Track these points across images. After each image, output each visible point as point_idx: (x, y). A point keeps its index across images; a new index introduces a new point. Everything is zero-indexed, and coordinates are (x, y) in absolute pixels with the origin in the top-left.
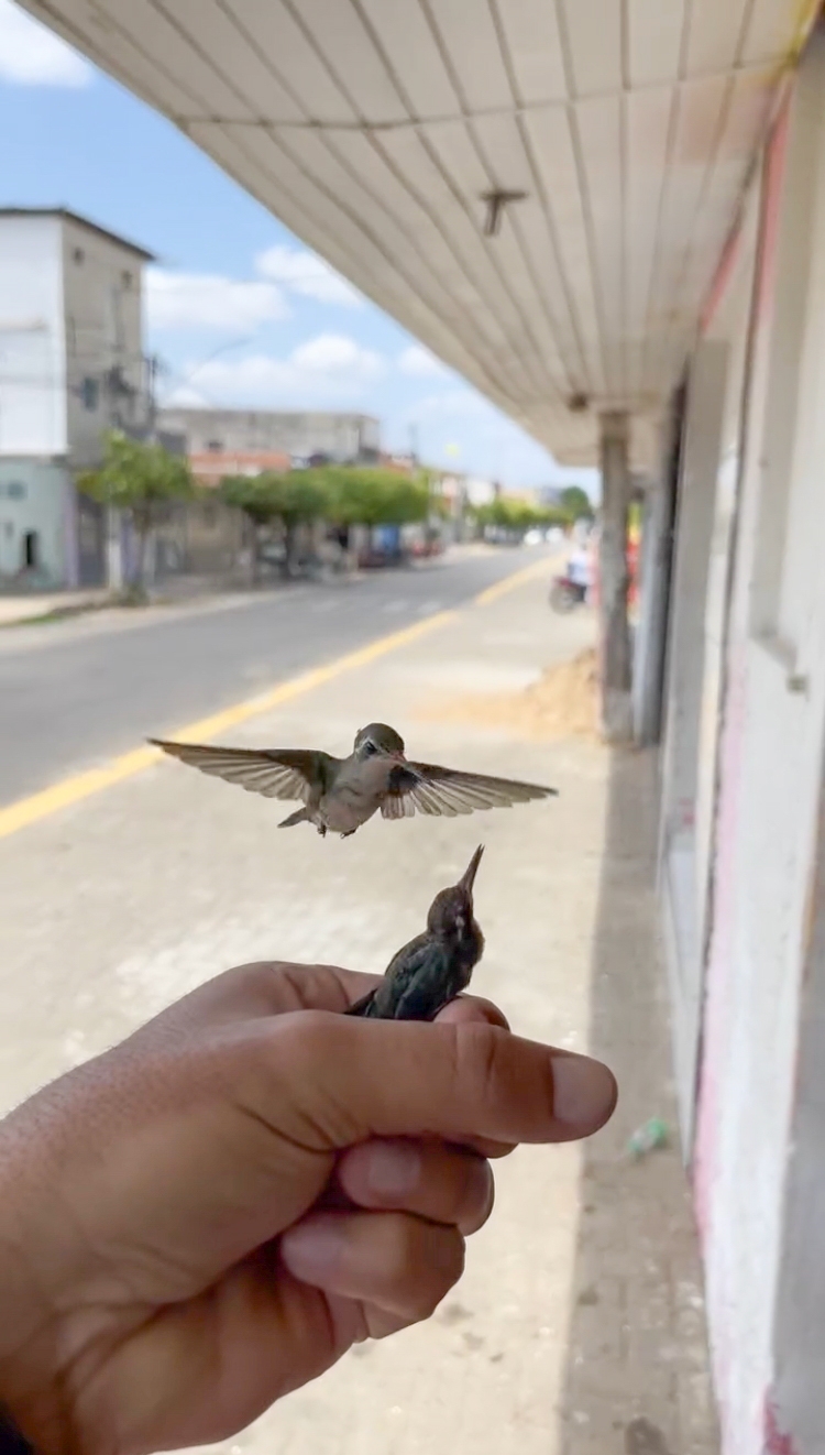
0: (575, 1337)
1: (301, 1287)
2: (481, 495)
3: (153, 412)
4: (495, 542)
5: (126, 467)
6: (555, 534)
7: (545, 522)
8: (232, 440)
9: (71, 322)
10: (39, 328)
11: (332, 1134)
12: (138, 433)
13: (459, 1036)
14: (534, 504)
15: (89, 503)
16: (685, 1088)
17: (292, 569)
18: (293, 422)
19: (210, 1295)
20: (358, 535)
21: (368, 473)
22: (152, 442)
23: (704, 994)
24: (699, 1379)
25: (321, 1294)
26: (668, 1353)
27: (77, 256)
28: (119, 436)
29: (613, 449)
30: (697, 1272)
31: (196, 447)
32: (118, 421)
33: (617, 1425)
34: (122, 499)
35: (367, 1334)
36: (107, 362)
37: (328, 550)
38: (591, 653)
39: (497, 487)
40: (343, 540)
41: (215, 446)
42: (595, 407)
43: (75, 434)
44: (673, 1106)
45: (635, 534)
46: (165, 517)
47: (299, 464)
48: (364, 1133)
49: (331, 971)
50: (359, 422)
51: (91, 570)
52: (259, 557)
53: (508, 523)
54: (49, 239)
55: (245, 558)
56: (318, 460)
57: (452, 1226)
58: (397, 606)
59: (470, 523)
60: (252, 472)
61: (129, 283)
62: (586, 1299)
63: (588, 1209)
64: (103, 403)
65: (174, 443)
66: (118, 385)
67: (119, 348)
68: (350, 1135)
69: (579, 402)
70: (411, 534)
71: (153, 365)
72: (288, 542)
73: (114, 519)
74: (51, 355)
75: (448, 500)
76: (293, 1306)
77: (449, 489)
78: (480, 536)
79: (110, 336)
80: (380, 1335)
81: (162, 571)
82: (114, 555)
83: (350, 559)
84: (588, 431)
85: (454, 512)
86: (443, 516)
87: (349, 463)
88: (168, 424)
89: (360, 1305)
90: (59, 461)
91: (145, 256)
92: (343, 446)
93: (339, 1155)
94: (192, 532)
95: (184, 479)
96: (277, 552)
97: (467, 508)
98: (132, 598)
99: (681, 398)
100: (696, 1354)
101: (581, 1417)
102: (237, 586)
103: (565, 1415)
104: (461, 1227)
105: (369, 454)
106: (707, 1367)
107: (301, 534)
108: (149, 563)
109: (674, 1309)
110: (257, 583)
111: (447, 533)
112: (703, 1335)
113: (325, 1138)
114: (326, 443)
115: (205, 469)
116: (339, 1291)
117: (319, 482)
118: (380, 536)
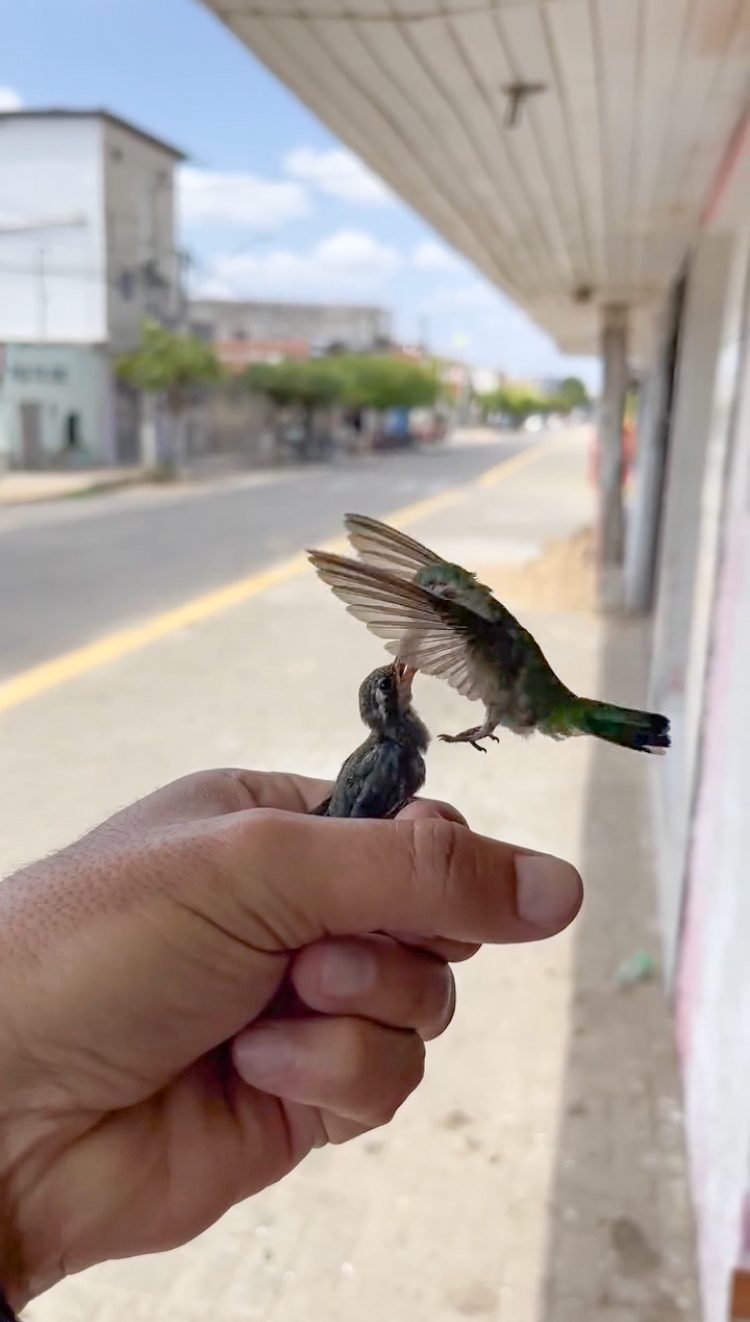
0: (565, 1143)
1: (256, 1095)
2: (486, 384)
3: (185, 304)
4: (497, 427)
5: (162, 355)
6: (555, 422)
7: (545, 410)
8: (256, 329)
9: (111, 218)
10: (80, 223)
11: (284, 935)
12: (170, 323)
13: (416, 833)
14: (536, 393)
15: (125, 386)
16: (668, 926)
17: (309, 450)
18: (313, 313)
19: (159, 1101)
20: (371, 420)
21: (381, 361)
22: (183, 333)
23: (690, 843)
24: (677, 1185)
25: (278, 1102)
26: (650, 1160)
27: (114, 155)
28: (153, 325)
29: (614, 341)
30: (677, 1089)
31: (223, 335)
32: (153, 309)
33: (602, 1222)
34: (155, 384)
35: (326, 1140)
36: (142, 255)
37: (341, 433)
38: (586, 531)
39: (502, 377)
40: (356, 422)
41: (240, 336)
42: (599, 299)
43: (113, 324)
44: (655, 943)
45: (629, 421)
46: (196, 401)
47: (317, 354)
48: (318, 933)
49: (288, 778)
50: (373, 314)
51: (127, 448)
52: (280, 440)
53: (512, 411)
54: (89, 140)
55: (267, 441)
56: (336, 349)
57: (411, 1031)
58: (407, 486)
59: (475, 410)
60: (274, 359)
61: (163, 183)
62: (575, 1110)
63: (579, 1032)
64: (141, 295)
65: (203, 331)
66: (153, 277)
67: (153, 242)
68: (304, 936)
69: (583, 294)
70: (420, 419)
71: (184, 259)
72: (307, 425)
73: (149, 402)
74: (91, 249)
75: (454, 387)
76: (246, 1112)
77: (454, 377)
78: (483, 421)
79: (144, 230)
80: (340, 1141)
81: (192, 452)
82: (149, 437)
83: (363, 441)
84: (589, 322)
85: (460, 398)
86: (451, 403)
87: (364, 353)
88: (199, 315)
89: (317, 1111)
90: (99, 348)
91: (176, 155)
92: (358, 336)
93: (292, 956)
94: (220, 415)
95: (212, 367)
96: (296, 434)
97: (473, 395)
98: (164, 474)
99: (680, 292)
100: (675, 1162)
101: (570, 1213)
102: (257, 464)
103: (555, 1211)
104: (421, 1032)
105: (383, 344)
106: (684, 1174)
107: (319, 419)
108: (179, 445)
109: (656, 1122)
110: (277, 462)
111: (453, 417)
112: (681, 1145)
113: (276, 938)
114: (345, 333)
115: (232, 358)
116: (297, 1098)
117: (336, 370)
118: (391, 421)
